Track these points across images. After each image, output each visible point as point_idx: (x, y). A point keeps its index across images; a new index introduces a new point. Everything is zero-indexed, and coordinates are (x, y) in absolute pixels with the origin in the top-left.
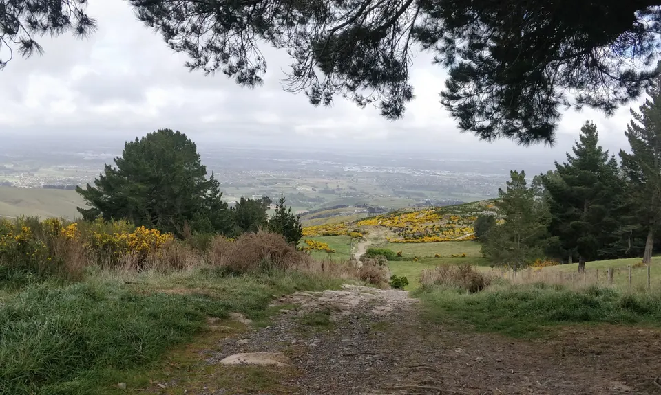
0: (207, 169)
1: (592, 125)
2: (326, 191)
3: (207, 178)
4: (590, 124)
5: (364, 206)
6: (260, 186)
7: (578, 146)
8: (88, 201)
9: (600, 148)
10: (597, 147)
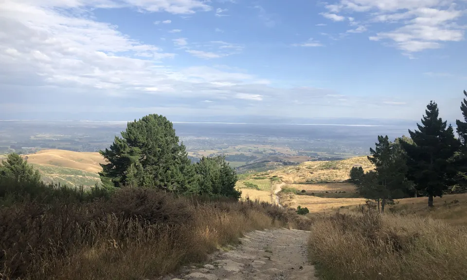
0: (179, 138)
1: (434, 103)
2: (257, 152)
3: (179, 144)
4: (433, 103)
5: (280, 161)
6: (218, 150)
7: (425, 118)
8: (106, 159)
9: (440, 119)
10: (438, 118)
